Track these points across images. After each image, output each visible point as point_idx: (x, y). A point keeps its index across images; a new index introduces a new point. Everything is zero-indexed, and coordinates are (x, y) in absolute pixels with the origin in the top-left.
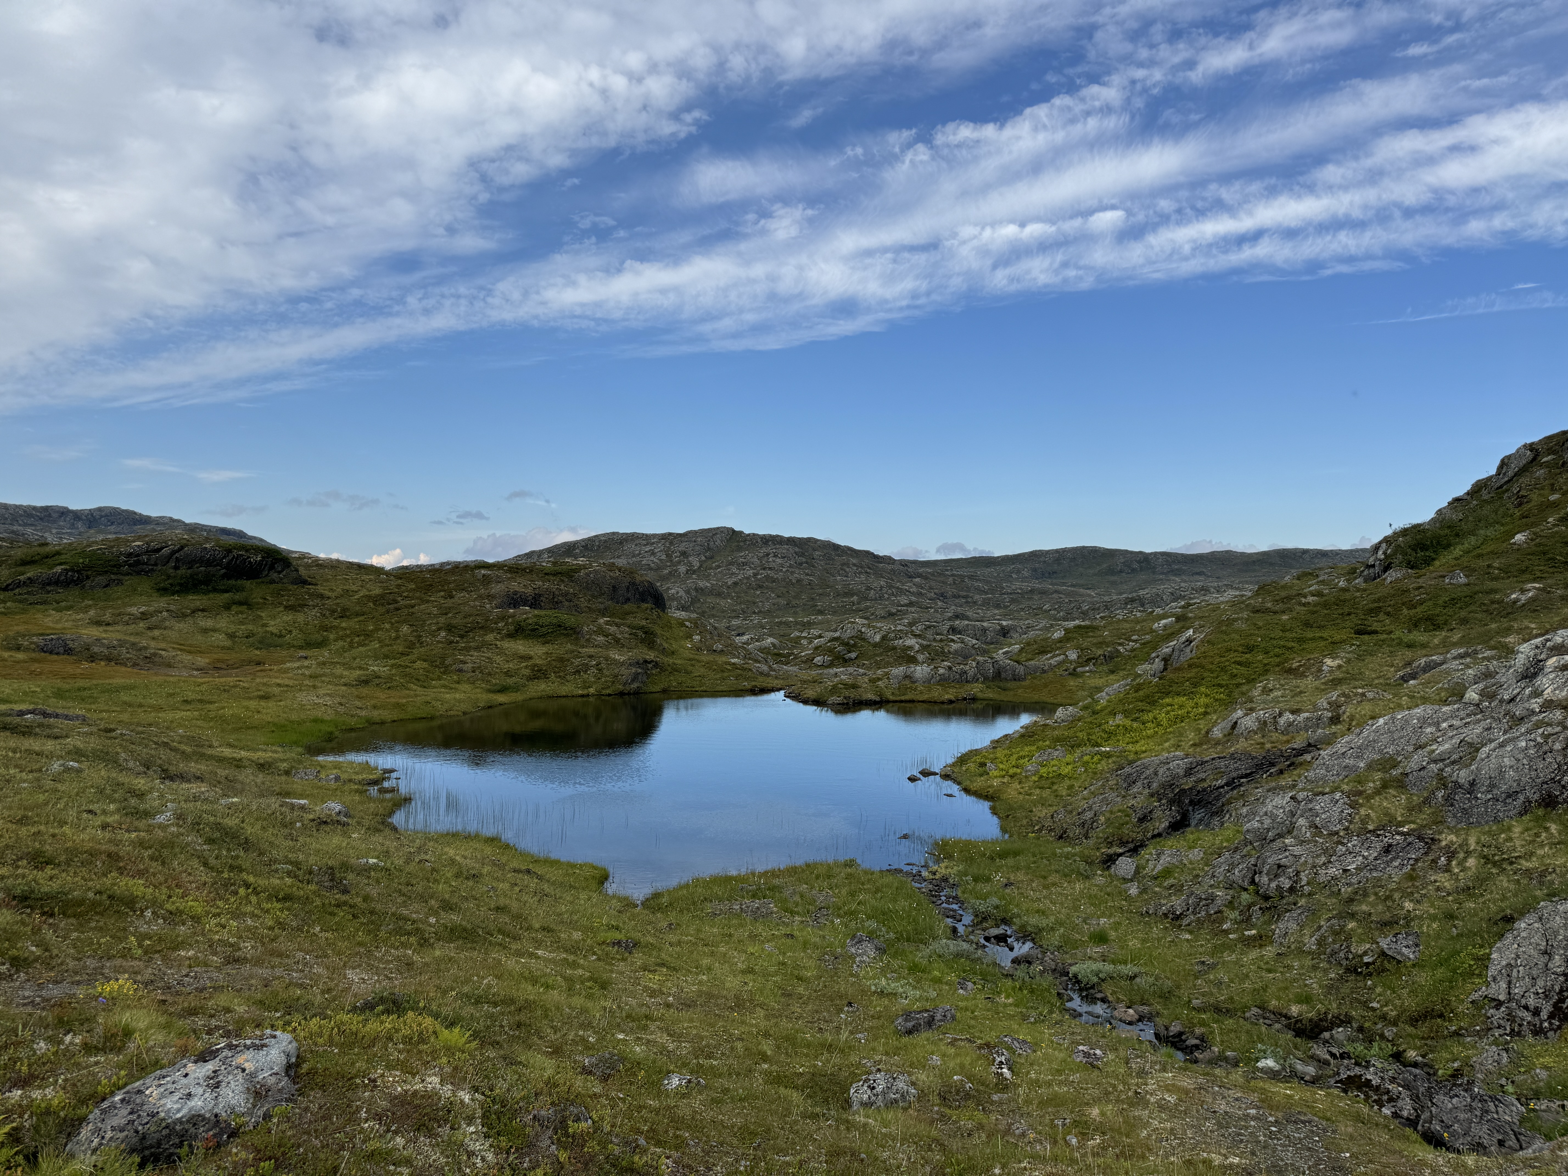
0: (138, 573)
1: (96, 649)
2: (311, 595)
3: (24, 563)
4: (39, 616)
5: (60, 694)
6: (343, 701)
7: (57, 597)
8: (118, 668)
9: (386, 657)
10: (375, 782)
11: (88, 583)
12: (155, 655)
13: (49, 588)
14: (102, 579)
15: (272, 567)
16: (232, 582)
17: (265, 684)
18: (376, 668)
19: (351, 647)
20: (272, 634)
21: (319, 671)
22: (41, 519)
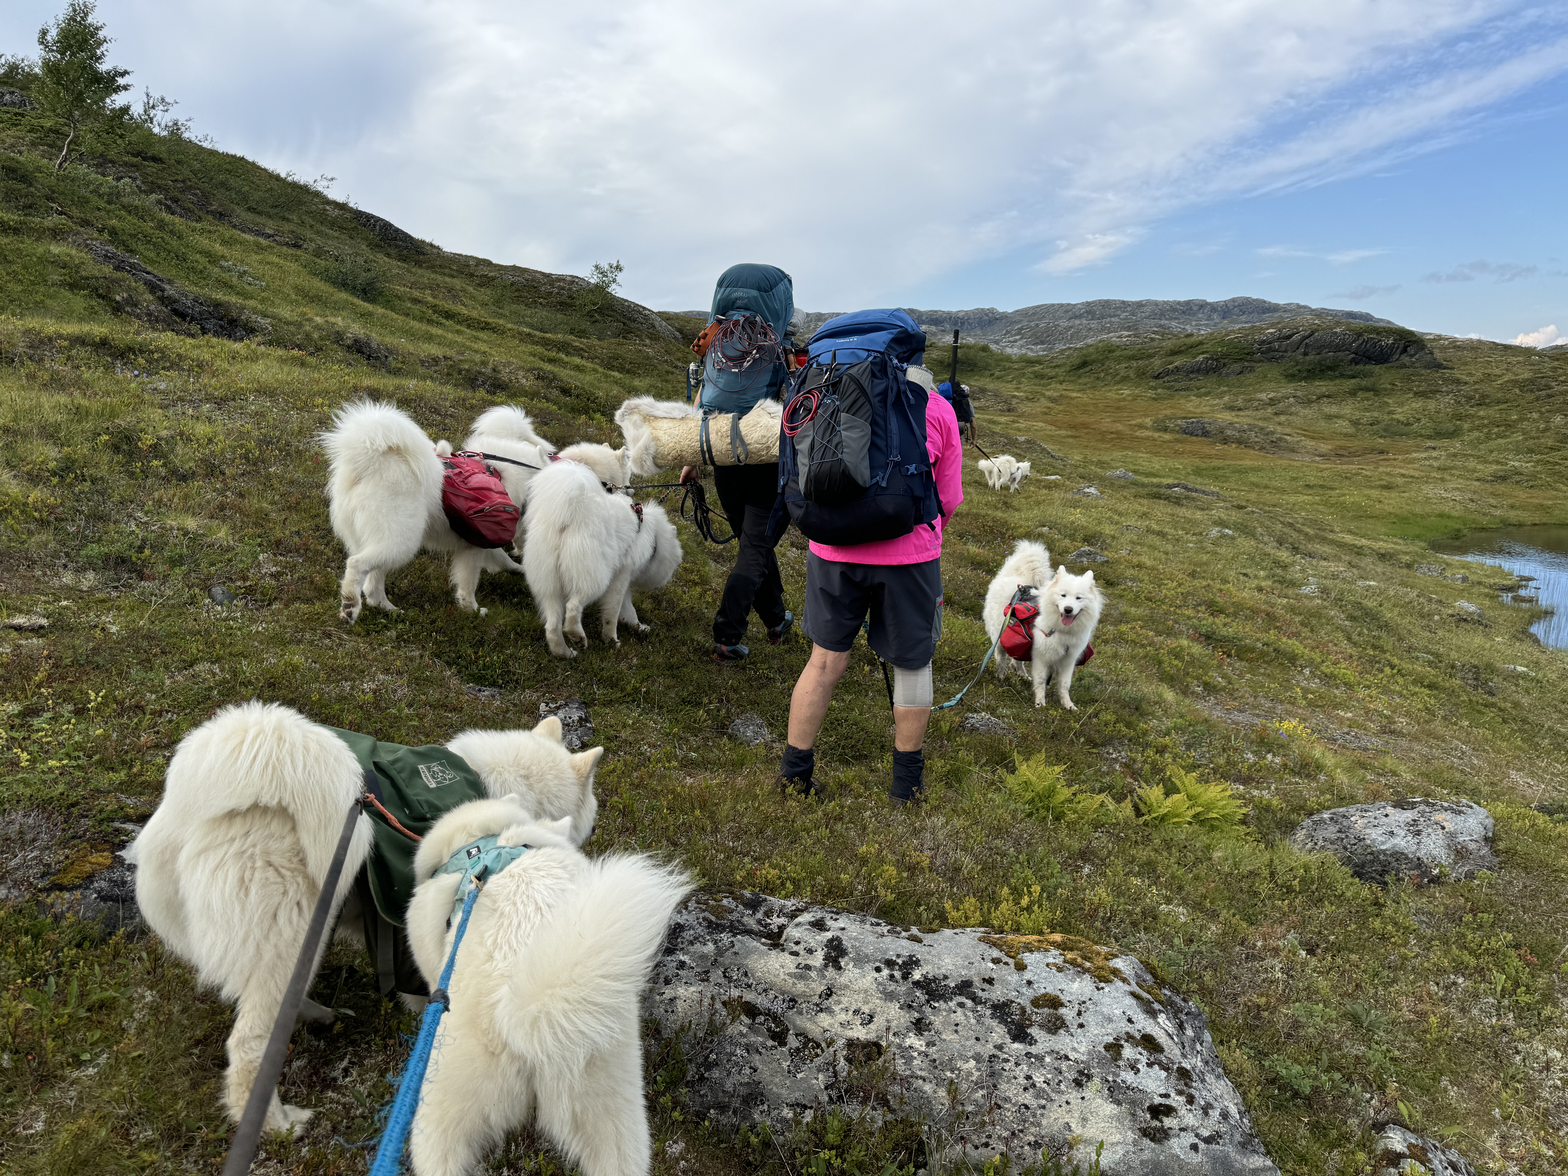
0: (1270, 360)
1: (1229, 432)
2: (1445, 380)
3: (1174, 353)
4: (1182, 401)
5: (1198, 472)
6: (1474, 497)
7: (1198, 384)
8: (1246, 450)
9: (1531, 451)
10: (1509, 589)
11: (1224, 371)
12: (1280, 439)
13: (1191, 376)
14: (1237, 367)
15: (1404, 350)
16: (1360, 367)
17: (1388, 474)
18: (1517, 464)
19: (1488, 438)
20: (1398, 421)
21: (1449, 463)
22: (1184, 312)
